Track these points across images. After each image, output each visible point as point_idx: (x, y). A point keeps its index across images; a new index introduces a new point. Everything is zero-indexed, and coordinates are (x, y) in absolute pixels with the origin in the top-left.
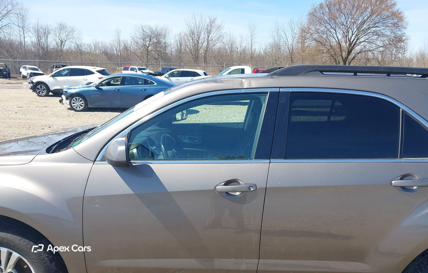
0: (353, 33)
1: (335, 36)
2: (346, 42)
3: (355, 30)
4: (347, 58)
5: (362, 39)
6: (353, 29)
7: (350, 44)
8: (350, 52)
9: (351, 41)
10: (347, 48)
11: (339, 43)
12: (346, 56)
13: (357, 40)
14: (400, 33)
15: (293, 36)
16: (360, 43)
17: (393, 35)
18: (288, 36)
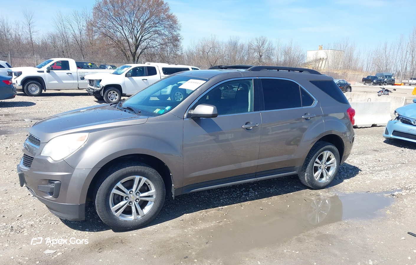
0: (138, 31)
1: (122, 32)
2: (132, 39)
3: (139, 28)
4: (135, 53)
5: (146, 37)
6: (137, 27)
7: (137, 40)
8: (137, 47)
9: (137, 37)
10: (134, 44)
11: (127, 39)
12: (134, 51)
13: (142, 37)
14: (175, 33)
15: (80, 29)
16: (145, 39)
17: (170, 36)
18: (74, 28)
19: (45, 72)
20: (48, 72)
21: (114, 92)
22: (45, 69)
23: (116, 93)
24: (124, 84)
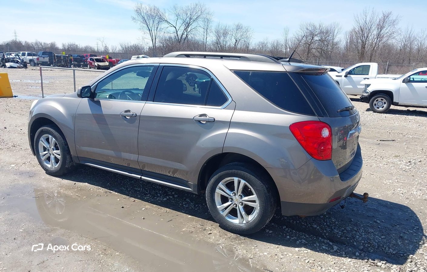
19: (343, 76)
20: (346, 76)
21: (382, 100)
22: (343, 73)
23: (384, 100)
24: (398, 91)
